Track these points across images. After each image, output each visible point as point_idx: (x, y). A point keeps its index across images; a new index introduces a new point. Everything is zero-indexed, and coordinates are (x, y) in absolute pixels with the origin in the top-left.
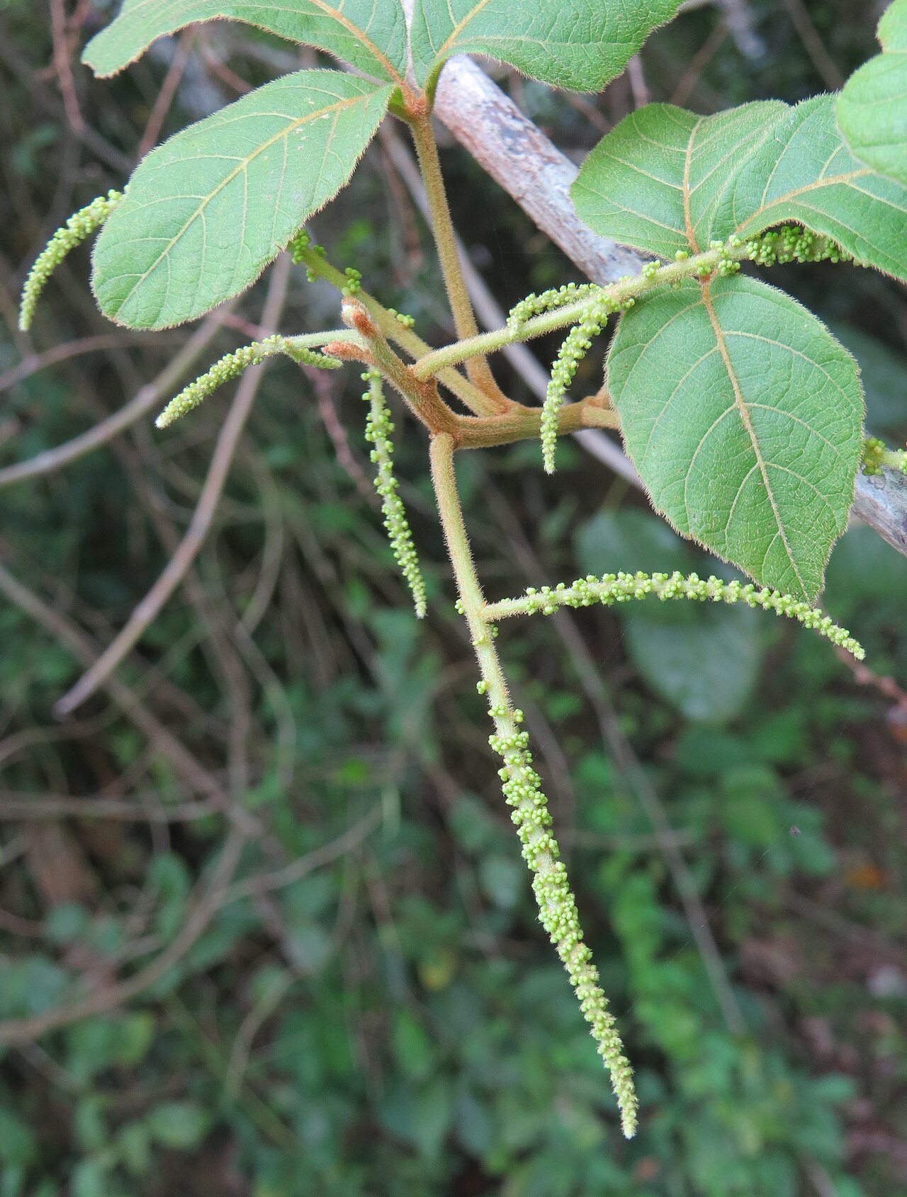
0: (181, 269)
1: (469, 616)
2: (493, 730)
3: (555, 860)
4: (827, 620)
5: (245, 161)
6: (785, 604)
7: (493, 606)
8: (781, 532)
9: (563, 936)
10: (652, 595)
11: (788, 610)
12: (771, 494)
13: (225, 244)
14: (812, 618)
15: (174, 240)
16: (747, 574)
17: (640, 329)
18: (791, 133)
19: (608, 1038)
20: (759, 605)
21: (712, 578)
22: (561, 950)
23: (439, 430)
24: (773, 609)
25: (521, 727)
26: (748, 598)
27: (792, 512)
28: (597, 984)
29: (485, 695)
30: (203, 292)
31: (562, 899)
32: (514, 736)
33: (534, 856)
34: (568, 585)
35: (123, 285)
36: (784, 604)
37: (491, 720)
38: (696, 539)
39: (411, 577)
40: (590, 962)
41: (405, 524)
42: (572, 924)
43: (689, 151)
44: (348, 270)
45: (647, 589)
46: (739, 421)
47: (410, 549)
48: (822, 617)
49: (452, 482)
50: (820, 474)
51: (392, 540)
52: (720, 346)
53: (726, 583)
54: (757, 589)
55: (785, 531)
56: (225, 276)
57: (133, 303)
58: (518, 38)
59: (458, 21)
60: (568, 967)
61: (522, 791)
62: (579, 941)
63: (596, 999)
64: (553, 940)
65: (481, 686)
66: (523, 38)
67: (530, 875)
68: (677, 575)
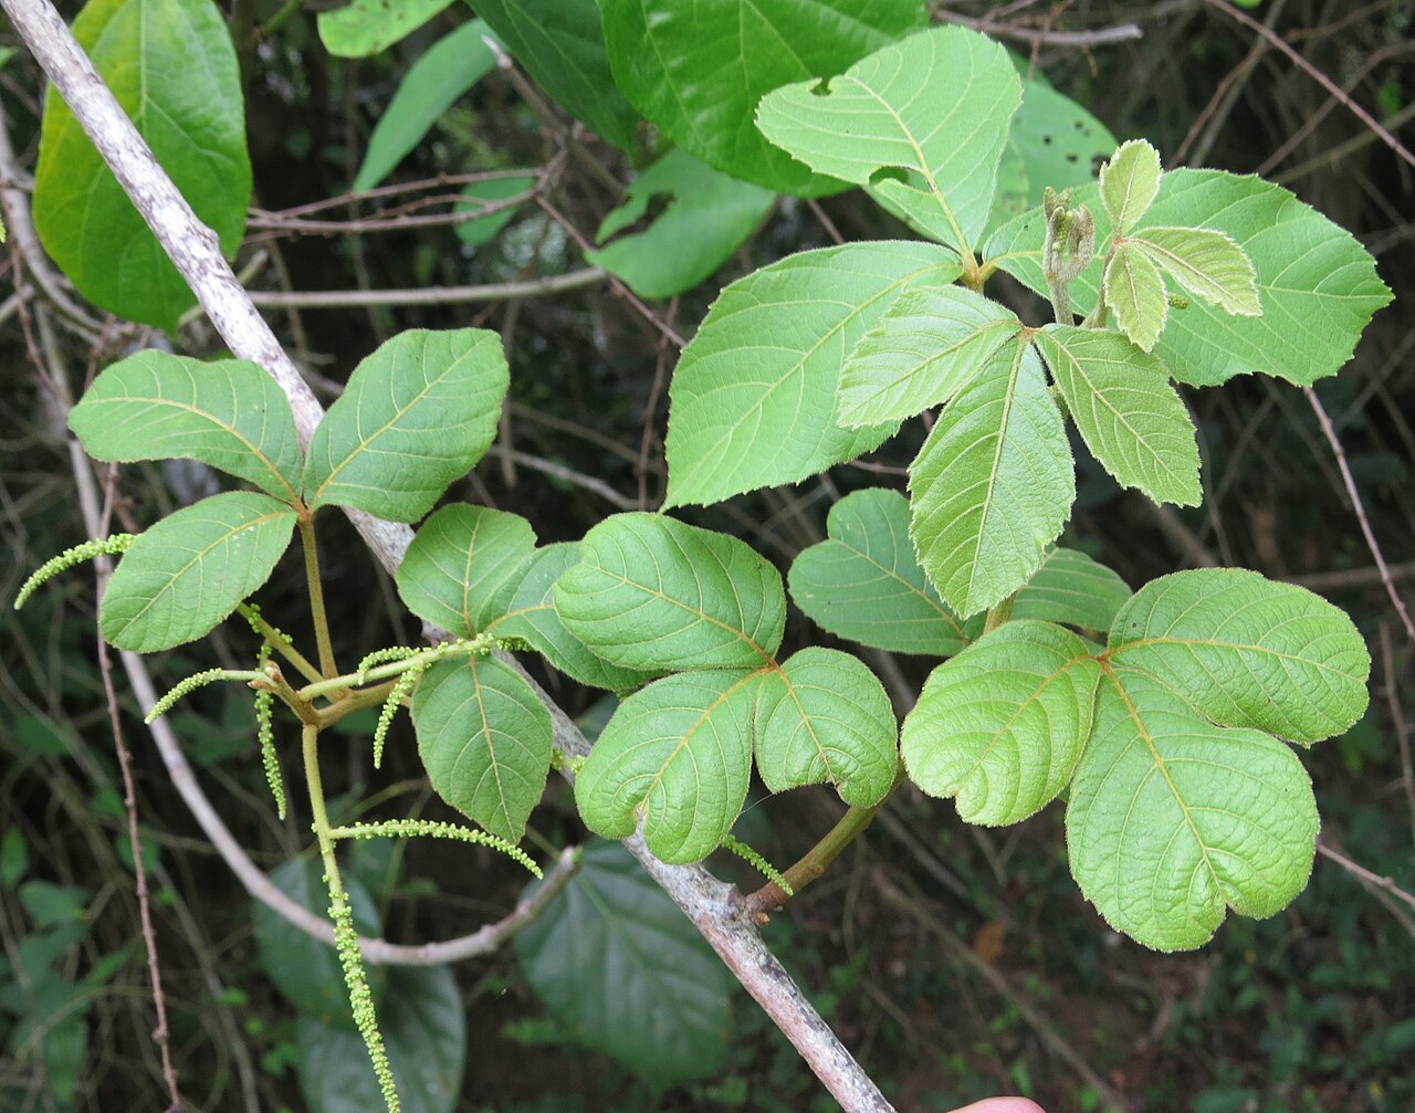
0: (158, 618)
1: (320, 835)
2: (331, 905)
3: (364, 983)
4: (525, 855)
5: (201, 554)
6: (504, 845)
7: (335, 831)
8: (502, 803)
9: (367, 1027)
10: (429, 835)
11: (504, 849)
12: (499, 782)
13: (188, 608)
14: (516, 855)
15: (153, 600)
16: (482, 826)
17: (433, 679)
18: (529, 570)
19: (388, 1084)
20: (488, 845)
21: (463, 827)
22: (365, 1035)
23: (309, 723)
24: (495, 847)
25: (347, 904)
26: (482, 841)
27: (510, 792)
28: (384, 1054)
29: (327, 883)
30: (172, 634)
31: (367, 1006)
32: (344, 910)
33: (352, 981)
34: (381, 823)
35: (119, 624)
36: (502, 846)
37: (330, 899)
38: (455, 806)
39: (278, 795)
40: (380, 1042)
41: (276, 762)
42: (372, 1020)
43: (470, 554)
44: (253, 605)
45: (427, 832)
46: (485, 739)
47: (279, 778)
48: (522, 853)
49: (315, 755)
50: (527, 772)
51: (268, 771)
52: (477, 694)
53: (471, 831)
54: (488, 835)
55: (506, 802)
56: (188, 627)
57: (125, 636)
58: (371, 488)
59: (335, 467)
60: (368, 1045)
61: (347, 943)
62: (375, 1030)
63: (383, 1062)
64: (360, 1029)
65: (325, 878)
66: (374, 488)
67: (349, 991)
68: (444, 824)
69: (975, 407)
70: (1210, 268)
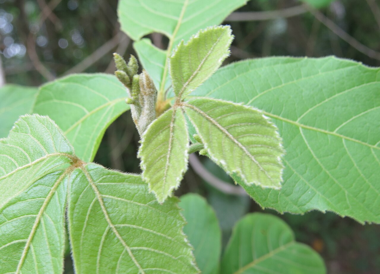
69: (15, 216)
70: (247, 139)
